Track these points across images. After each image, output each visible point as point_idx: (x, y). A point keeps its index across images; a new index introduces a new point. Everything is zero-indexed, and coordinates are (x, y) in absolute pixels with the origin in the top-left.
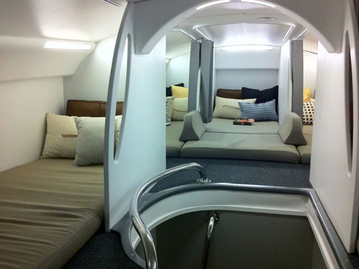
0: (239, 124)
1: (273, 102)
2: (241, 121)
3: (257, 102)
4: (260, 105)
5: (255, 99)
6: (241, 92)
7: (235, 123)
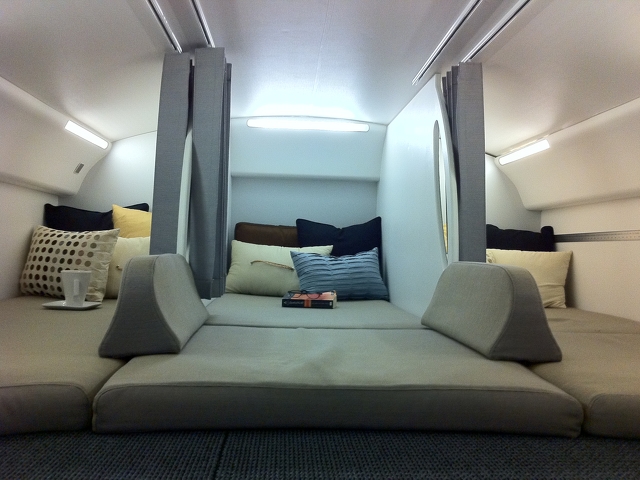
0: (299, 304)
1: (372, 253)
2: (304, 297)
3: (335, 253)
4: (345, 259)
5: (330, 247)
6: (295, 232)
7: (288, 304)
